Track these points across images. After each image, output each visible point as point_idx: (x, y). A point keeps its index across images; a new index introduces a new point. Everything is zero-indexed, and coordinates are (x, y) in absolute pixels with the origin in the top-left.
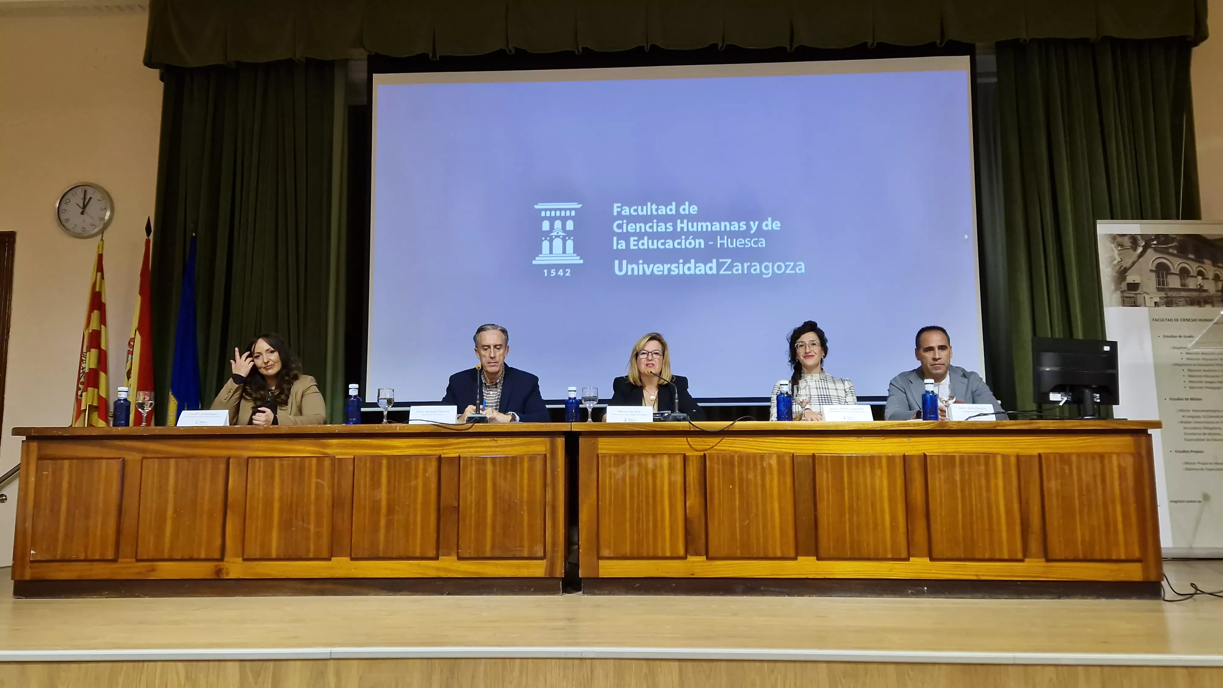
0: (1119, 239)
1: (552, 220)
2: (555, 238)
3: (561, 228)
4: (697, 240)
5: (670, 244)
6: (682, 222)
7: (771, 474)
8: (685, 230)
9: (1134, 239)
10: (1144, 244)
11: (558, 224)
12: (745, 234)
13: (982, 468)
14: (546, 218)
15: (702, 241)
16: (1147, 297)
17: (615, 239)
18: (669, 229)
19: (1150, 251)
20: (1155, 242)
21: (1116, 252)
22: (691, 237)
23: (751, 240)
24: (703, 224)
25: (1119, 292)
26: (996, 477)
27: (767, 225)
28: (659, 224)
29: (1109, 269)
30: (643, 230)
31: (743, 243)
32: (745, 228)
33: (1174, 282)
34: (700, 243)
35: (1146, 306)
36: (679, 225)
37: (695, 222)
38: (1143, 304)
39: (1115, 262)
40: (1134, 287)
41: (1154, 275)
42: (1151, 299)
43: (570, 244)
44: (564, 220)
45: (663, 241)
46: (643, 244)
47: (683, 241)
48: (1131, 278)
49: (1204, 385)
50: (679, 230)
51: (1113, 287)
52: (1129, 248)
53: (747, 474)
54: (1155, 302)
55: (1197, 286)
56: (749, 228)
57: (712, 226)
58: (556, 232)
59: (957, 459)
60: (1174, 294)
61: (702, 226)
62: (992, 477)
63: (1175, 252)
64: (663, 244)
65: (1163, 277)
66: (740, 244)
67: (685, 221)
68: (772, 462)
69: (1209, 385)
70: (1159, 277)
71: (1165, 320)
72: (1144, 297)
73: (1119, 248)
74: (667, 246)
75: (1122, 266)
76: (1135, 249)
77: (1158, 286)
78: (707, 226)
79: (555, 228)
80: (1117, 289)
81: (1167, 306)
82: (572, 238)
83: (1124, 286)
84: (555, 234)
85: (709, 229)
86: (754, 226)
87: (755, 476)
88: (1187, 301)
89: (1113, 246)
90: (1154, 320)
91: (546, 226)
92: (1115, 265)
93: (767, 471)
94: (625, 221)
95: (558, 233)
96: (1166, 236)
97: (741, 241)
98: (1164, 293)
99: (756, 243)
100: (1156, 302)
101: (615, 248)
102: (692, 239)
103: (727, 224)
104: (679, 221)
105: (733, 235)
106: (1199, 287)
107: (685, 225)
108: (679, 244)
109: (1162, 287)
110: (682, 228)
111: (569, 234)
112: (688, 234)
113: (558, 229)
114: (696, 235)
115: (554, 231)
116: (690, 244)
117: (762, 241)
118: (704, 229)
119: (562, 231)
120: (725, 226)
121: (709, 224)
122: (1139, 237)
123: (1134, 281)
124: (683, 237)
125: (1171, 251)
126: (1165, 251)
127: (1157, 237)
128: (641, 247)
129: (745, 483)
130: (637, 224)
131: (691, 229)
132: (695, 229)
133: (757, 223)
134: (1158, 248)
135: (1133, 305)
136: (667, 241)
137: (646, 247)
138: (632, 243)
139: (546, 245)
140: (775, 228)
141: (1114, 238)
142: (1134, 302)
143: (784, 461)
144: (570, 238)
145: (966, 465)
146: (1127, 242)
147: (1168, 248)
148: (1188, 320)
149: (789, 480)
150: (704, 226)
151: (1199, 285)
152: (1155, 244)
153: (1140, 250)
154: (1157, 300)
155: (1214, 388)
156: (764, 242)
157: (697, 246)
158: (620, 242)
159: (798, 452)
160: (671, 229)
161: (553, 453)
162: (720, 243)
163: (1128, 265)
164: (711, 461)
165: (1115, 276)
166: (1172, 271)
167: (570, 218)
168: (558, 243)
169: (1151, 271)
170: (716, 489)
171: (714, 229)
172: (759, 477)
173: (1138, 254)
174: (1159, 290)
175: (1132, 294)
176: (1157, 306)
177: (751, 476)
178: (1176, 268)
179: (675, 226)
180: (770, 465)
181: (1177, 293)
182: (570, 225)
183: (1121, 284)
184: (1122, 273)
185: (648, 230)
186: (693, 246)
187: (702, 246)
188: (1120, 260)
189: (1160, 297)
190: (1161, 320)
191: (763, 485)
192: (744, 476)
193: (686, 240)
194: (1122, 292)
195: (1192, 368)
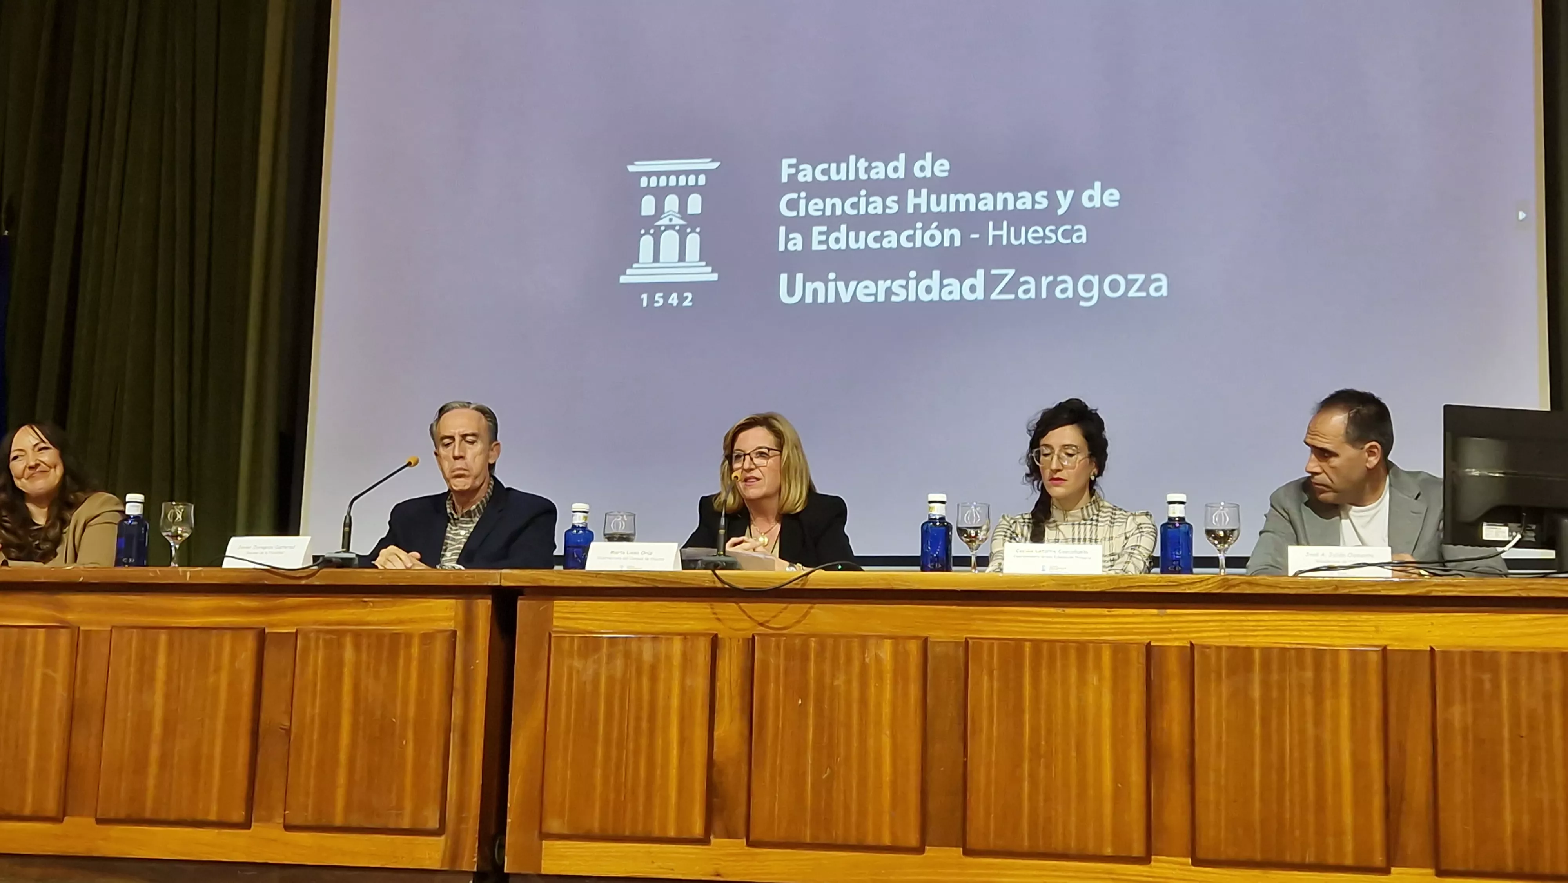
1: (660, 194)
2: (665, 230)
3: (677, 210)
4: (946, 231)
5: (891, 240)
6: (917, 195)
7: (880, 676)
8: (924, 209)
11: (672, 202)
12: (1046, 217)
13: (1309, 674)
14: (648, 190)
15: (956, 232)
17: (782, 229)
18: (890, 208)
22: (935, 225)
23: (1057, 229)
24: (960, 196)
26: (1337, 695)
27: (1091, 198)
28: (871, 199)
30: (838, 212)
31: (1041, 234)
32: (1045, 203)
34: (953, 236)
36: (911, 200)
37: (944, 193)
43: (693, 241)
44: (683, 193)
45: (878, 233)
46: (837, 240)
47: (919, 233)
50: (910, 210)
53: (833, 677)
56: (1054, 203)
57: (978, 200)
58: (668, 218)
61: (958, 202)
62: (1328, 693)
64: (876, 239)
66: (1035, 238)
67: (924, 192)
68: (882, 655)
74: (885, 244)
78: (968, 201)
79: (666, 210)
82: (698, 230)
84: (664, 221)
85: (972, 208)
86: (1065, 201)
87: (848, 682)
91: (648, 206)
93: (872, 672)
94: (803, 194)
95: (671, 220)
97: (1036, 231)
99: (1067, 234)
101: (782, 248)
102: (936, 228)
103: (1010, 196)
104: (911, 192)
105: (1020, 219)
107: (922, 201)
108: (910, 238)
110: (917, 207)
111: (692, 222)
112: (928, 218)
113: (671, 213)
114: (946, 220)
115: (663, 216)
116: (932, 238)
117: (1080, 230)
118: (962, 208)
119: (678, 215)
120: (1005, 200)
121: (971, 197)
124: (919, 225)
128: (833, 246)
129: (827, 694)
130: (828, 200)
131: (934, 208)
132: (943, 208)
133: (1070, 193)
136: (886, 233)
137: (843, 245)
138: (816, 238)
139: (646, 243)
140: (1107, 203)
143: (907, 654)
144: (693, 231)
145: (1275, 666)
149: (914, 690)
150: (963, 201)
156: (1084, 233)
157: (947, 243)
158: (791, 236)
159: (936, 635)
160: (895, 208)
161: (469, 627)
162: (994, 236)
164: (764, 648)
167: (696, 189)
168: (669, 240)
170: (771, 705)
171: (981, 207)
172: (855, 684)
177: (840, 681)
179: (902, 202)
180: (878, 660)
182: (695, 204)
185: (849, 211)
186: (937, 242)
187: (957, 243)
191: (863, 701)
192: (827, 680)
193: (924, 230)
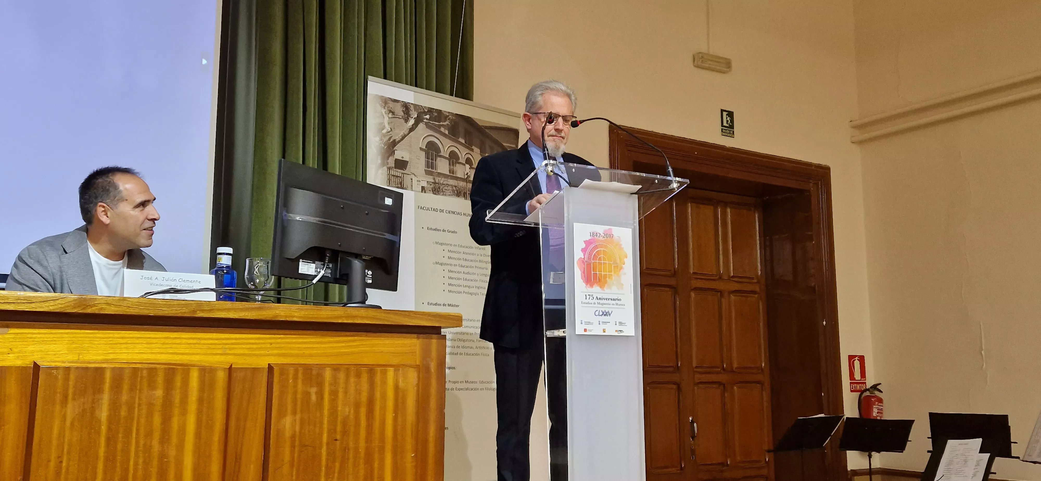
0: (391, 105)
9: (406, 107)
10: (416, 116)
13: (159, 392)
16: (415, 179)
19: (421, 126)
20: (428, 117)
21: (386, 119)
25: (385, 168)
26: (184, 412)
29: (378, 139)
33: (443, 166)
35: (412, 191)
38: (410, 186)
39: (384, 131)
40: (401, 164)
41: (423, 154)
42: (418, 183)
48: (400, 154)
49: (461, 289)
51: (379, 161)
52: (401, 117)
54: (422, 187)
55: (464, 175)
59: (108, 375)
60: (442, 180)
62: (176, 411)
63: (447, 132)
65: (432, 159)
69: (467, 290)
70: (428, 158)
71: (430, 209)
72: (412, 179)
73: (390, 115)
75: (392, 136)
76: (406, 121)
77: (426, 169)
80: (383, 164)
81: (434, 194)
83: (391, 162)
88: (453, 191)
89: (383, 111)
90: (420, 207)
92: (384, 135)
96: (439, 112)
98: (432, 177)
100: (424, 187)
106: (466, 176)
109: (430, 169)
122: (412, 106)
123: (403, 157)
125: (442, 129)
126: (436, 129)
127: (430, 111)
134: (429, 124)
135: (400, 186)
141: (386, 102)
142: (401, 183)
146: (399, 111)
147: (440, 126)
148: (454, 213)
151: (467, 174)
152: (427, 119)
153: (412, 122)
154: (425, 184)
155: (471, 294)
163: (398, 138)
165: (384, 148)
166: (442, 154)
169: (421, 149)
173: (409, 126)
174: (427, 173)
175: (399, 172)
176: (424, 191)
178: (446, 151)
181: (446, 179)
183: (388, 158)
184: (391, 146)
188: (390, 129)
189: (427, 182)
190: (427, 209)
194: (389, 169)
195: (453, 268)
